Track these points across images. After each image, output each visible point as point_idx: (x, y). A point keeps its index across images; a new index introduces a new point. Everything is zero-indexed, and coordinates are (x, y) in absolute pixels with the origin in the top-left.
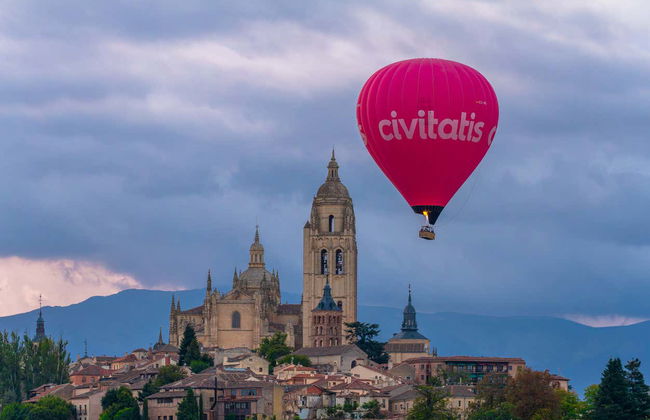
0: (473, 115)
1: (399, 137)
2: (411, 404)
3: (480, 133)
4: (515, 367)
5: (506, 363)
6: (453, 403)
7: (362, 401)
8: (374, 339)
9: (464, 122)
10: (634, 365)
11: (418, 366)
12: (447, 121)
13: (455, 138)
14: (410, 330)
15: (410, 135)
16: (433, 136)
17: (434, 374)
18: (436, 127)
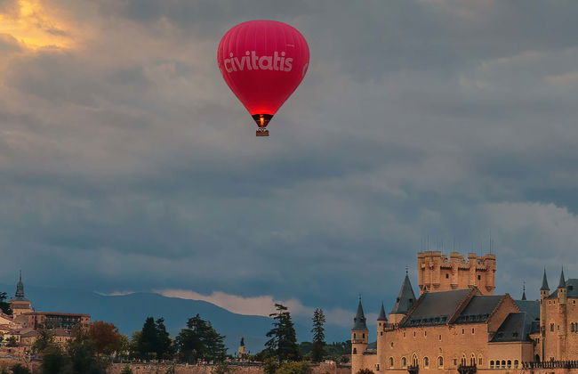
0: (283, 54)
1: (235, 70)
2: (33, 340)
3: (290, 66)
4: (84, 319)
5: (80, 317)
6: (57, 339)
7: (5, 337)
8: (4, 301)
9: (277, 58)
10: (160, 321)
11: (30, 317)
12: (264, 58)
13: (271, 69)
14: (19, 296)
15: (241, 68)
16: (255, 68)
17: (39, 322)
18: (257, 62)
